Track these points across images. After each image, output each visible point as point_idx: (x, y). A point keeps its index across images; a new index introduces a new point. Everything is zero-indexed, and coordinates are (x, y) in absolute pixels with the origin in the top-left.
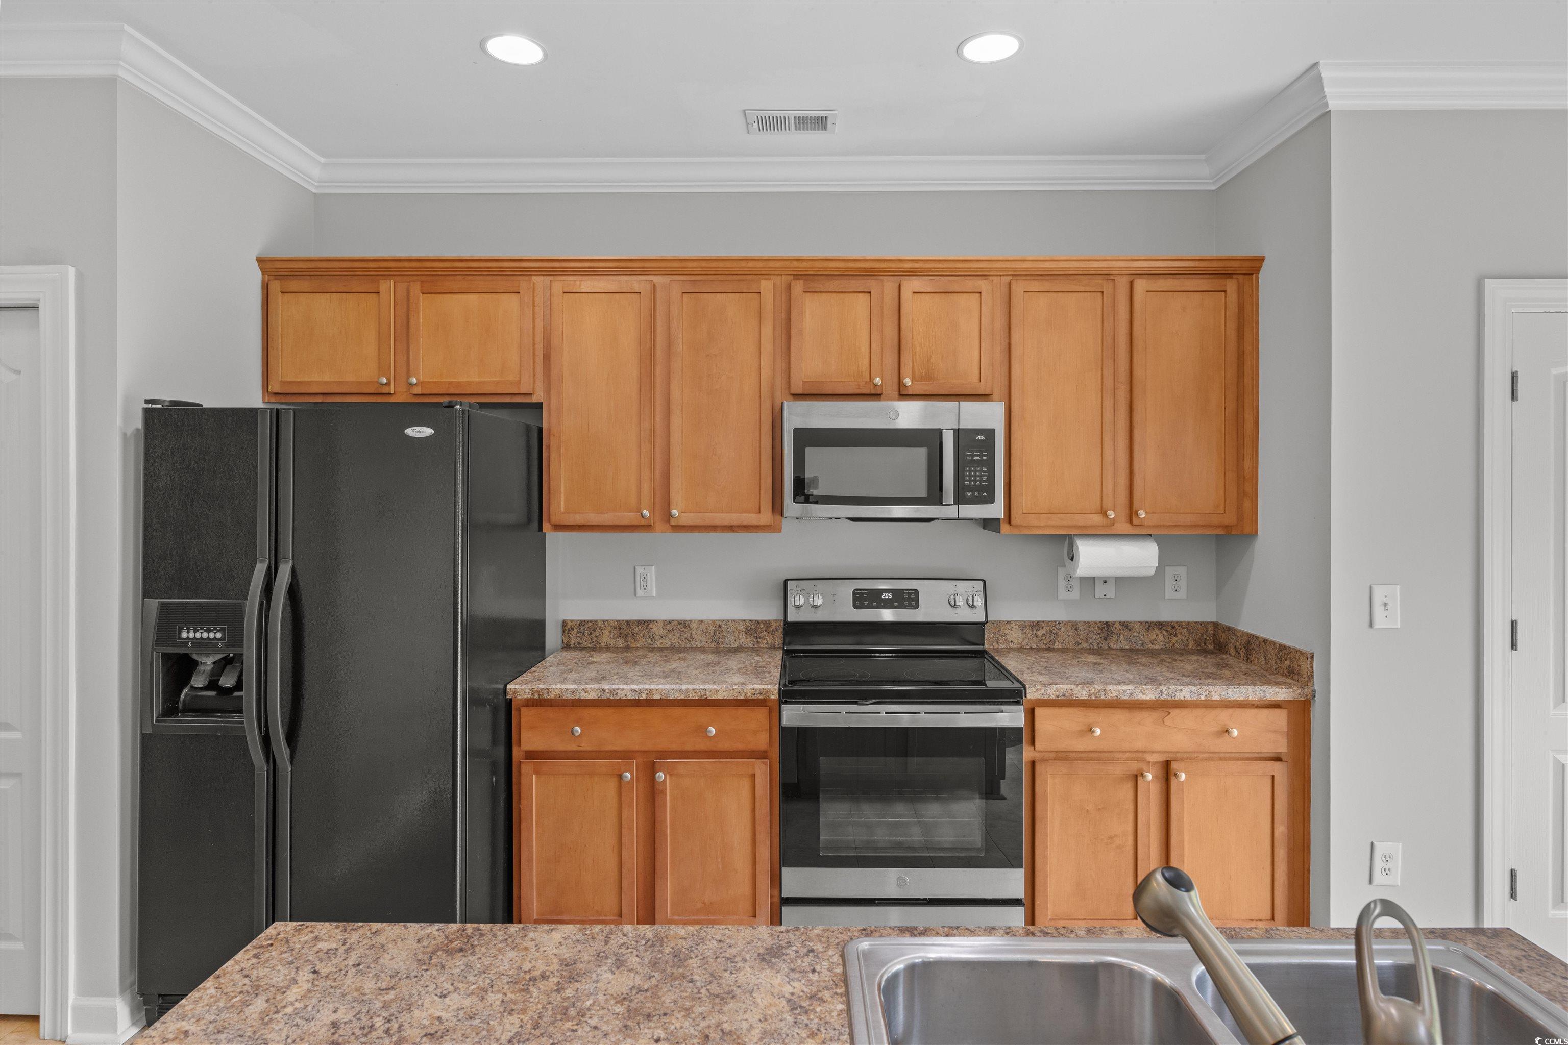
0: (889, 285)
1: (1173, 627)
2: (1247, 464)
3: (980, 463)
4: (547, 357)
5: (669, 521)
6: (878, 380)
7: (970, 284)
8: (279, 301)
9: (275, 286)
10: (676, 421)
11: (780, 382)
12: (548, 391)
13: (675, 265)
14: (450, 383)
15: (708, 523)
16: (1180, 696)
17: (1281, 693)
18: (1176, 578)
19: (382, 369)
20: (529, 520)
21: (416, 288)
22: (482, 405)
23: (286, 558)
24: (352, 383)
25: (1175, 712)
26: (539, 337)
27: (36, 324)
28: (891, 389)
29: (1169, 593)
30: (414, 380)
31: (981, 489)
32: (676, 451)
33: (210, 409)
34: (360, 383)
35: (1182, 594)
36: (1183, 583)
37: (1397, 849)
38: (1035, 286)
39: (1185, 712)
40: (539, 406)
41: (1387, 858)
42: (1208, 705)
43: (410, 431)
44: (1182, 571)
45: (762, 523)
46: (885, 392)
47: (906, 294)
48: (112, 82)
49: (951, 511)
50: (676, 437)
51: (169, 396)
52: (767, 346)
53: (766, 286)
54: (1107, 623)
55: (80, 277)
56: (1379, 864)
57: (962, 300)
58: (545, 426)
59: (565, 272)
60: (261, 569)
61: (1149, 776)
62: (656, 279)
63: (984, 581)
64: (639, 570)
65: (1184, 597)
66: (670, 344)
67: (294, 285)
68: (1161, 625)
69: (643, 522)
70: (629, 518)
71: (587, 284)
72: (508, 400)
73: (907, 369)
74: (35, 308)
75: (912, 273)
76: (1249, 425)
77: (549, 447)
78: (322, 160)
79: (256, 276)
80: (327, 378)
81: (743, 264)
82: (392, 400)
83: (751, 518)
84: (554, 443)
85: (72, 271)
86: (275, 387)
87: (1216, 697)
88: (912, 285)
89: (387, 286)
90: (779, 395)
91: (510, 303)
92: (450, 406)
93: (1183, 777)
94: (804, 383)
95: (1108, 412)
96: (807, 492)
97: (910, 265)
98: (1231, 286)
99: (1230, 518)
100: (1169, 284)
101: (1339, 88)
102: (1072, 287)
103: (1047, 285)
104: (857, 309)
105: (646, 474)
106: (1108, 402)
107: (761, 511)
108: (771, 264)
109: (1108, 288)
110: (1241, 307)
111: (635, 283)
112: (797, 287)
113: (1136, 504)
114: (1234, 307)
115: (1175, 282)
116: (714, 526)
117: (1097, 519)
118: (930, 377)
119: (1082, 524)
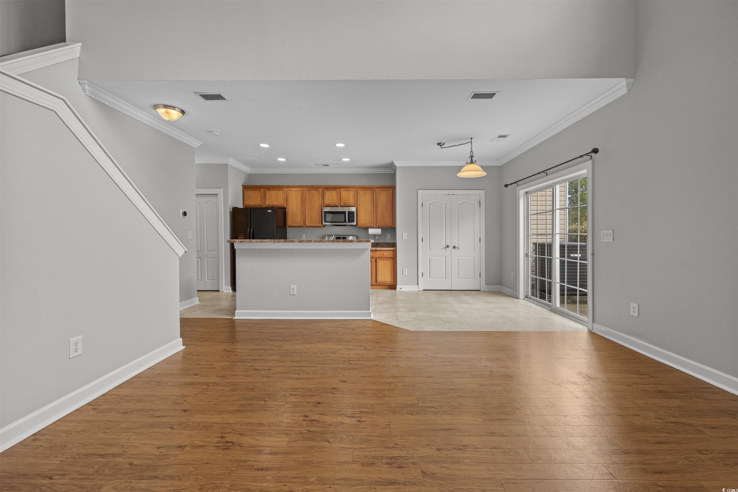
0: (339, 190)
1: (388, 243)
2: (394, 217)
3: (352, 216)
4: (287, 200)
5: (306, 226)
6: (337, 204)
7: (351, 189)
8: (245, 192)
9: (245, 189)
10: (307, 210)
11: (322, 204)
12: (287, 206)
13: (306, 186)
14: (272, 204)
15: (312, 226)
16: (378, 249)
17: (392, 249)
18: (389, 236)
19: (261, 202)
20: (284, 226)
21: (266, 190)
22: (278, 208)
23: (252, 228)
24: (256, 204)
25: (377, 252)
26: (285, 197)
27: (217, 197)
28: (339, 205)
29: (388, 238)
30: (266, 204)
31: (352, 220)
32: (306, 215)
33: (240, 208)
34: (258, 204)
35: (390, 238)
36: (390, 236)
37: (407, 270)
38: (361, 189)
39: (378, 252)
40: (285, 208)
41: (405, 271)
42: (382, 250)
43: (268, 211)
44: (390, 235)
45: (320, 226)
46: (339, 206)
47: (342, 191)
48: (227, 164)
49: (348, 224)
50: (306, 212)
51: (235, 206)
52: (320, 199)
53: (320, 190)
54: (377, 243)
55: (223, 190)
56: (404, 272)
57: (350, 192)
58: (286, 211)
59: (289, 187)
60: (249, 229)
61: (373, 260)
62: (303, 188)
63: (357, 236)
64: (302, 234)
65: (390, 239)
66: (305, 198)
67: (248, 189)
68: (386, 243)
69: (302, 226)
70: (300, 225)
71: (293, 189)
72: (281, 207)
73: (342, 202)
74: (218, 194)
75: (342, 188)
76: (394, 211)
77: (287, 214)
78: (250, 169)
79: (242, 188)
80: (253, 204)
81: (316, 186)
82: (263, 207)
83: (318, 225)
84: (288, 214)
85: (222, 190)
86: (245, 205)
87: (383, 249)
88: (342, 189)
89: (262, 190)
90: (322, 206)
91: (281, 192)
92: (274, 208)
93: (378, 261)
94: (326, 204)
95: (373, 209)
96: (327, 221)
97: (342, 186)
98: (391, 190)
99: (391, 225)
100: (381, 189)
101: (397, 164)
102: (367, 190)
103: (363, 190)
104: (334, 193)
105: (302, 218)
106: (373, 207)
107: (319, 224)
108: (321, 186)
109: (372, 190)
110: (393, 193)
111: (300, 189)
112: (325, 190)
113: (377, 223)
114: (391, 193)
115: (382, 189)
116: (313, 226)
117: (371, 225)
118: (345, 204)
119: (369, 226)
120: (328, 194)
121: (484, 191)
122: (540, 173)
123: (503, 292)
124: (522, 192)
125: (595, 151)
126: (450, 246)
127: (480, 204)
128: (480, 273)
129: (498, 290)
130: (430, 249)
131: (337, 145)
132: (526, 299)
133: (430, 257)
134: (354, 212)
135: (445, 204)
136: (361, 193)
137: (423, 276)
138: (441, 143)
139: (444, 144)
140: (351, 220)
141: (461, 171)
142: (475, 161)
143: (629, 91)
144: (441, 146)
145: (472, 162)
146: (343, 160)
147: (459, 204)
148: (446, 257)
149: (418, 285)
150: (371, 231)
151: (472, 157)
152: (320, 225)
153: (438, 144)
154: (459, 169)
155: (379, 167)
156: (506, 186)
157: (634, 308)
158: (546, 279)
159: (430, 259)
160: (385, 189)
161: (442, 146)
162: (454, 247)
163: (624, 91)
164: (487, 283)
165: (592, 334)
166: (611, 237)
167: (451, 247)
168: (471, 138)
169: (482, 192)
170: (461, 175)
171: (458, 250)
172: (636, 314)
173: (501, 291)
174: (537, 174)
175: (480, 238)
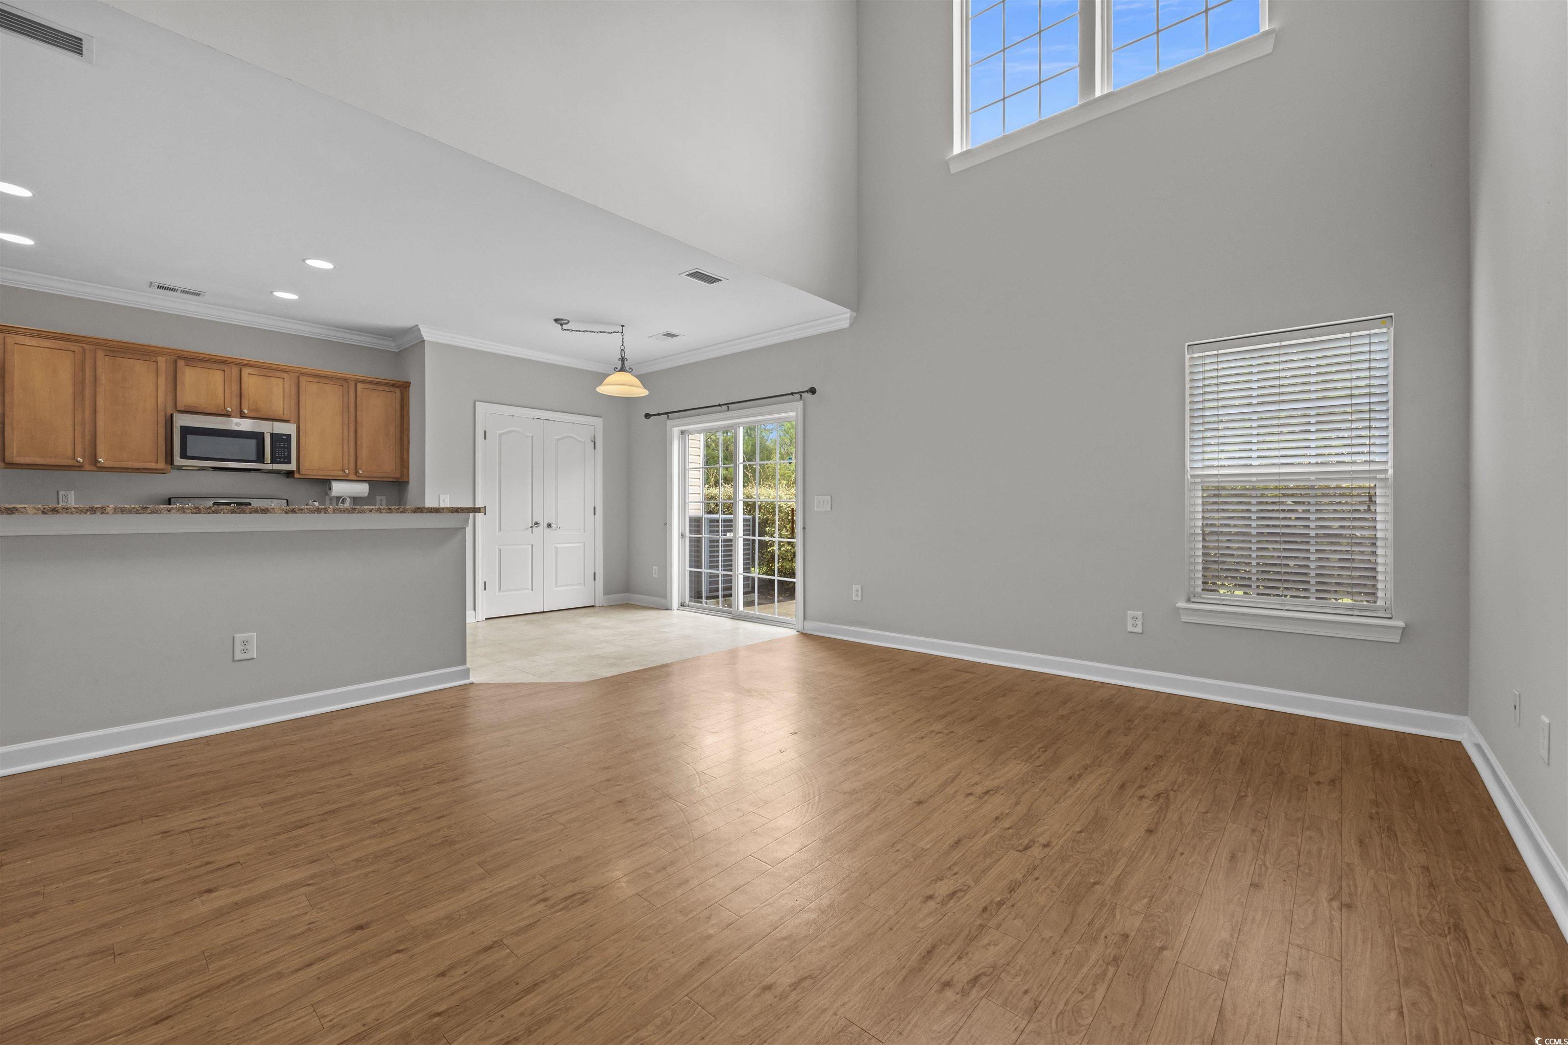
0: (234, 370)
3: (284, 447)
5: (94, 465)
6: (228, 410)
7: (278, 374)
10: (101, 416)
11: (170, 404)
13: (99, 341)
15: (121, 466)
18: (381, 500)
28: (235, 413)
31: (284, 458)
32: (101, 431)
36: (384, 502)
38: (311, 379)
44: (384, 498)
45: (160, 468)
46: (232, 415)
47: (245, 374)
49: (269, 467)
52: (163, 387)
53: (162, 361)
57: (274, 380)
62: (85, 346)
63: (287, 500)
64: (61, 493)
66: (94, 378)
69: (77, 464)
70: (66, 461)
73: (245, 407)
75: (248, 366)
76: (406, 442)
81: (146, 348)
83: (151, 467)
88: (246, 371)
90: (170, 410)
94: (185, 406)
95: (346, 433)
96: (189, 454)
97: (246, 362)
98: (398, 391)
99: (398, 475)
100: (372, 386)
101: (427, 334)
102: (329, 382)
103: (316, 380)
104: (217, 377)
105: (79, 441)
106: (346, 428)
107: (157, 463)
108: (163, 350)
109: (345, 384)
110: (402, 399)
111: (75, 347)
112: (181, 363)
113: (358, 467)
114: (399, 399)
115: (375, 386)
116: (127, 468)
117: (341, 473)
118: (257, 410)
119: (333, 474)
120: (189, 376)
121: (601, 419)
122: (722, 405)
123: (632, 603)
124: (676, 431)
125: (813, 391)
126: (542, 523)
127: (595, 443)
128: (595, 574)
129: (624, 603)
130: (500, 530)
131: (309, 262)
132: (682, 608)
133: (501, 547)
134: (289, 436)
135: (532, 439)
136: (310, 389)
137: (485, 590)
138: (562, 320)
139: (569, 322)
140: (278, 457)
141: (605, 382)
142: (630, 368)
143: (851, 325)
144: (561, 325)
145: (622, 369)
146: (278, 294)
147: (558, 440)
148: (532, 545)
149: (475, 609)
150: (338, 488)
151: (623, 359)
152: (161, 465)
153: (556, 320)
154: (601, 378)
155: (371, 333)
156: (648, 416)
157: (857, 591)
158: (721, 572)
159: (500, 551)
160: (381, 388)
161: (565, 327)
162: (549, 525)
163: (845, 324)
164: (607, 592)
165: (804, 635)
166: (829, 506)
167: (543, 525)
168: (623, 326)
169: (598, 422)
170: (602, 389)
171: (557, 531)
172: (859, 598)
173: (629, 602)
174: (717, 406)
175: (595, 508)
